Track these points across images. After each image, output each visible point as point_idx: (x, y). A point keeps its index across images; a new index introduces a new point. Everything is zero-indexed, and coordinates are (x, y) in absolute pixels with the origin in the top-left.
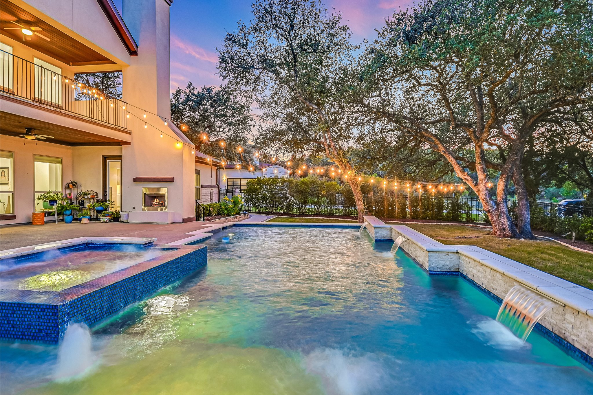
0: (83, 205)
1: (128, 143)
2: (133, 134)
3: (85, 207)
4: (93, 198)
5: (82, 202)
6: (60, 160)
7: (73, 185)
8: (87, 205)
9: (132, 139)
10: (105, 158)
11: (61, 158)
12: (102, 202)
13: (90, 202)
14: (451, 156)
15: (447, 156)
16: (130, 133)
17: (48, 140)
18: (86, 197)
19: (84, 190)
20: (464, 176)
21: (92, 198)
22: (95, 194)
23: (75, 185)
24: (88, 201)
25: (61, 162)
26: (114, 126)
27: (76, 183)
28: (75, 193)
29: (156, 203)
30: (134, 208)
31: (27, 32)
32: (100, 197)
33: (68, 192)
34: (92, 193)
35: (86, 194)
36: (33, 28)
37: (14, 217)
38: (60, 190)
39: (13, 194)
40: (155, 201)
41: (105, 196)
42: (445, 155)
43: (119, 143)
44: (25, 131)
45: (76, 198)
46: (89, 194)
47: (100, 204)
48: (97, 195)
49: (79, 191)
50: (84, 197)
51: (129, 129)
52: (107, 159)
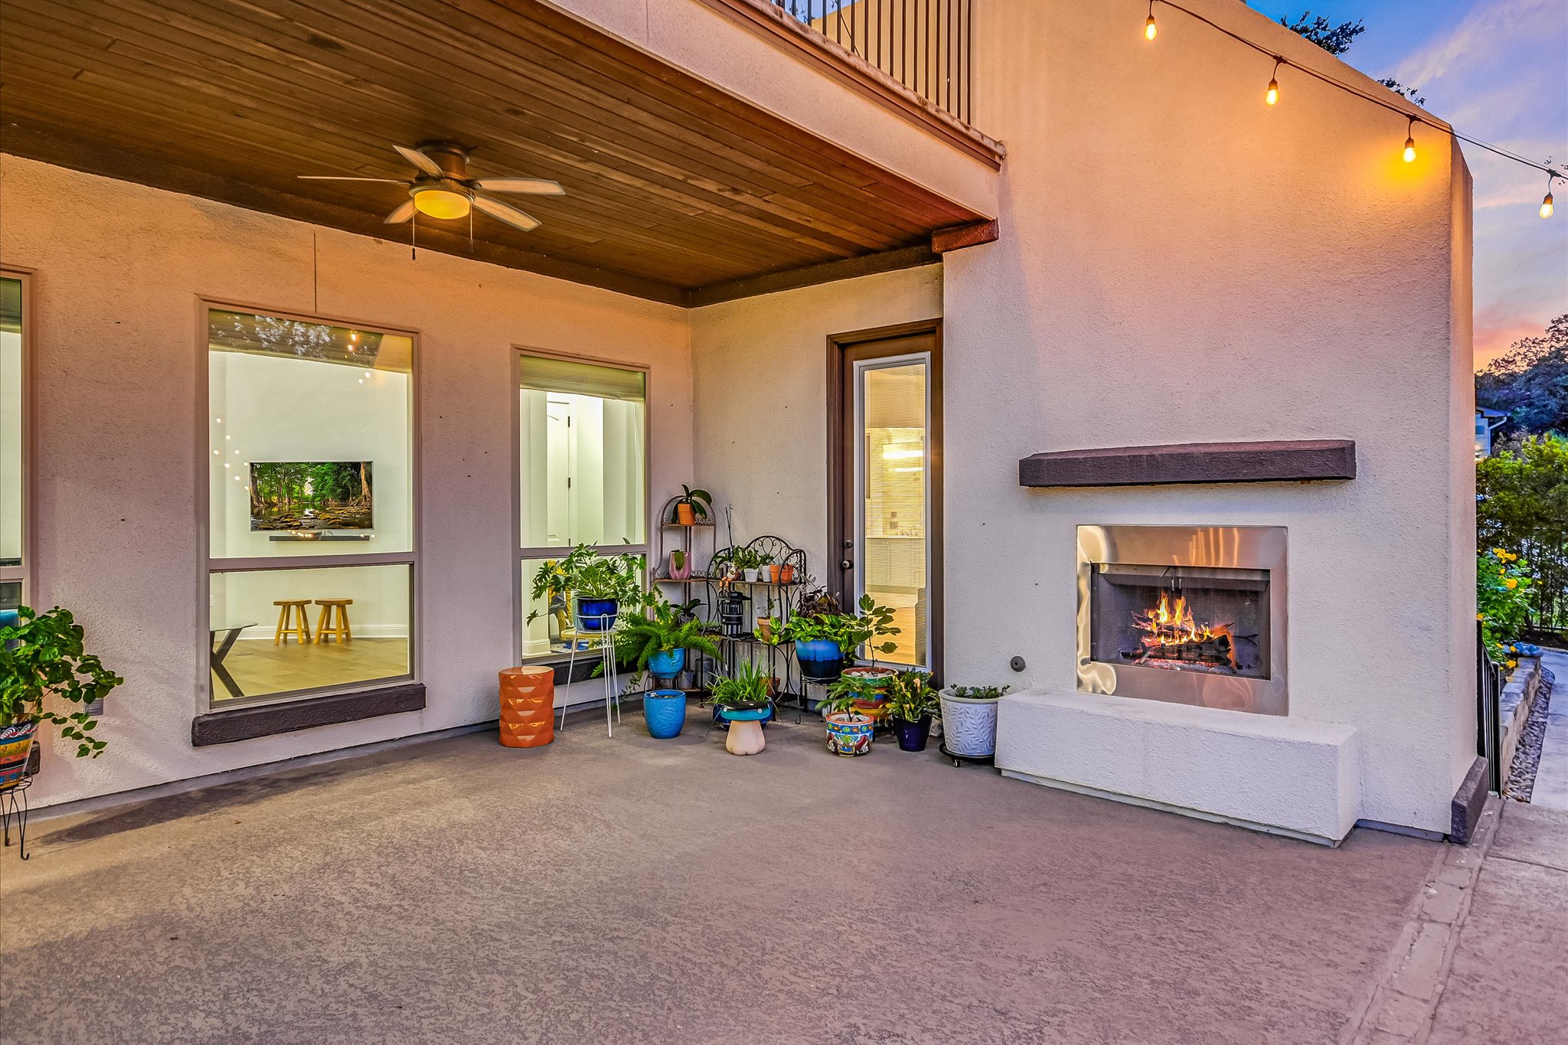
0: (740, 621)
1: (979, 233)
2: (1014, 165)
3: (746, 629)
4: (783, 583)
5: (735, 603)
6: (640, 376)
7: (696, 509)
8: (757, 619)
9: (1005, 197)
10: (842, 353)
11: (645, 369)
12: (832, 609)
13: (771, 605)
16: (990, 157)
18: (751, 575)
19: (741, 539)
21: (781, 584)
22: (794, 560)
23: (702, 511)
24: (759, 600)
25: (642, 391)
26: (908, 94)
27: (708, 498)
28: (703, 549)
29: (1169, 631)
30: (1017, 665)
32: (819, 577)
33: (673, 542)
34: (779, 553)
35: (749, 563)
37: (412, 698)
38: (640, 539)
39: (412, 566)
40: (1164, 617)
41: (843, 569)
43: (925, 242)
45: (708, 579)
46: (766, 559)
47: (819, 622)
48: (803, 568)
49: (722, 543)
50: (741, 577)
51: (985, 124)
52: (851, 352)
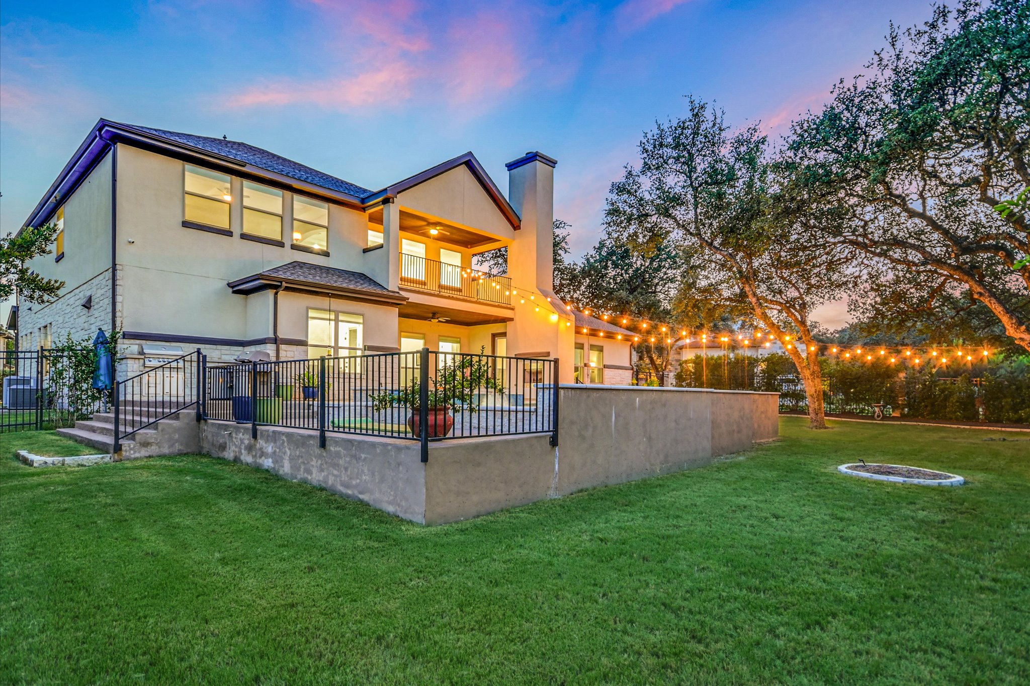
1: (511, 320)
2: (516, 309)
6: (458, 339)
9: (515, 314)
10: (494, 336)
11: (460, 338)
14: (993, 301)
15: (987, 300)
16: (513, 309)
17: (447, 322)
20: (1018, 334)
25: (459, 342)
26: (497, 304)
31: (434, 232)
36: (438, 228)
42: (982, 299)
43: (504, 320)
44: (431, 315)
